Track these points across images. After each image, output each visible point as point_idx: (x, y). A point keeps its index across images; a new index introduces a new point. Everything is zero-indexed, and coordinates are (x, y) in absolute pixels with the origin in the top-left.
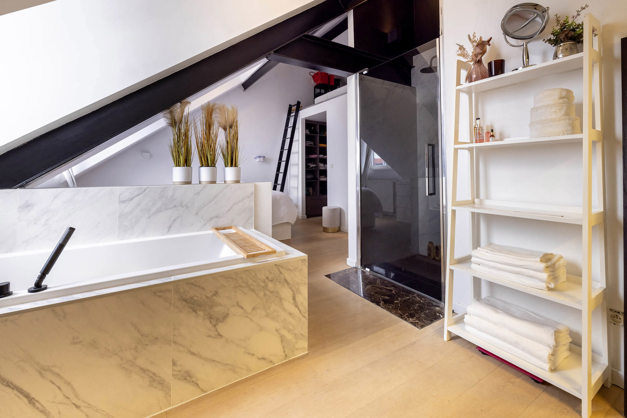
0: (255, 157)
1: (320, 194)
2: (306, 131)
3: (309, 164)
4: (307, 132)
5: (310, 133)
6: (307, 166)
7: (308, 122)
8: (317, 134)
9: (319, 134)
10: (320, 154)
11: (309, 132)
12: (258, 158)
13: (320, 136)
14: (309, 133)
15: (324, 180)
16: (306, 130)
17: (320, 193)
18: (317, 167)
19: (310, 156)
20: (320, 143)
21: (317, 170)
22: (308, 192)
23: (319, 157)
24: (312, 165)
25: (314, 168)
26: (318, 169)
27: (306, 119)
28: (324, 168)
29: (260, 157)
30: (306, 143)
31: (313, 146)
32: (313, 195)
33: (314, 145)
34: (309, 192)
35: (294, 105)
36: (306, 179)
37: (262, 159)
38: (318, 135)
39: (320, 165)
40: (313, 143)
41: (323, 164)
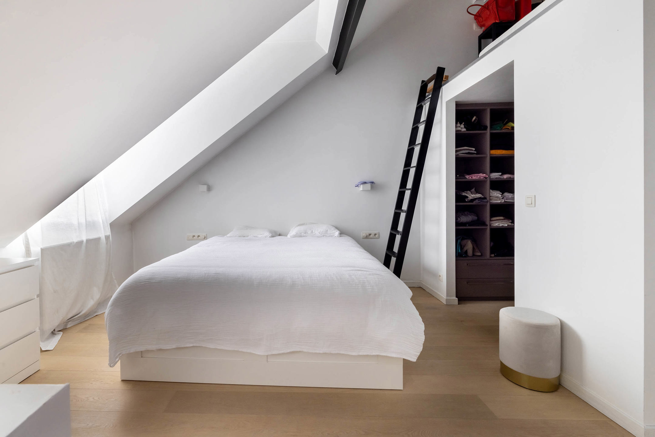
0: (357, 183)
1: (493, 255)
2: (456, 127)
3: (464, 194)
4: (459, 129)
5: (467, 130)
6: (459, 198)
7: (460, 108)
8: (485, 128)
9: (491, 128)
10: (492, 171)
11: (465, 127)
12: (362, 185)
13: (491, 134)
14: (465, 130)
15: (501, 225)
16: (459, 125)
17: (491, 253)
18: (485, 198)
19: (467, 177)
20: (492, 148)
21: (483, 206)
22: (462, 249)
23: (490, 178)
24: (471, 195)
25: (477, 201)
26: (487, 202)
27: (456, 102)
28: (503, 201)
29: (365, 183)
30: (456, 151)
31: (475, 156)
32: (474, 255)
33: (476, 154)
34: (465, 249)
35: (430, 80)
36: (457, 224)
37: (368, 186)
38: (488, 132)
39: (491, 195)
40: (474, 149)
41: (499, 192)
